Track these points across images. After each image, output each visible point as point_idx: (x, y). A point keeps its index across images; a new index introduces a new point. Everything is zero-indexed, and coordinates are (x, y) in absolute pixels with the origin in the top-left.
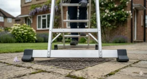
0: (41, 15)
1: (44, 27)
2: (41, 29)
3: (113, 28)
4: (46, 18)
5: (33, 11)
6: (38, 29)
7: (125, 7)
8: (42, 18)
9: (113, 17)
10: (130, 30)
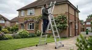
0: (29, 23)
1: (30, 29)
2: (29, 29)
3: (61, 32)
4: (32, 24)
5: (26, 21)
6: (27, 29)
7: (66, 23)
8: (29, 25)
9: (61, 27)
10: (68, 32)
